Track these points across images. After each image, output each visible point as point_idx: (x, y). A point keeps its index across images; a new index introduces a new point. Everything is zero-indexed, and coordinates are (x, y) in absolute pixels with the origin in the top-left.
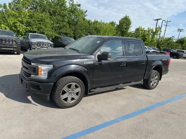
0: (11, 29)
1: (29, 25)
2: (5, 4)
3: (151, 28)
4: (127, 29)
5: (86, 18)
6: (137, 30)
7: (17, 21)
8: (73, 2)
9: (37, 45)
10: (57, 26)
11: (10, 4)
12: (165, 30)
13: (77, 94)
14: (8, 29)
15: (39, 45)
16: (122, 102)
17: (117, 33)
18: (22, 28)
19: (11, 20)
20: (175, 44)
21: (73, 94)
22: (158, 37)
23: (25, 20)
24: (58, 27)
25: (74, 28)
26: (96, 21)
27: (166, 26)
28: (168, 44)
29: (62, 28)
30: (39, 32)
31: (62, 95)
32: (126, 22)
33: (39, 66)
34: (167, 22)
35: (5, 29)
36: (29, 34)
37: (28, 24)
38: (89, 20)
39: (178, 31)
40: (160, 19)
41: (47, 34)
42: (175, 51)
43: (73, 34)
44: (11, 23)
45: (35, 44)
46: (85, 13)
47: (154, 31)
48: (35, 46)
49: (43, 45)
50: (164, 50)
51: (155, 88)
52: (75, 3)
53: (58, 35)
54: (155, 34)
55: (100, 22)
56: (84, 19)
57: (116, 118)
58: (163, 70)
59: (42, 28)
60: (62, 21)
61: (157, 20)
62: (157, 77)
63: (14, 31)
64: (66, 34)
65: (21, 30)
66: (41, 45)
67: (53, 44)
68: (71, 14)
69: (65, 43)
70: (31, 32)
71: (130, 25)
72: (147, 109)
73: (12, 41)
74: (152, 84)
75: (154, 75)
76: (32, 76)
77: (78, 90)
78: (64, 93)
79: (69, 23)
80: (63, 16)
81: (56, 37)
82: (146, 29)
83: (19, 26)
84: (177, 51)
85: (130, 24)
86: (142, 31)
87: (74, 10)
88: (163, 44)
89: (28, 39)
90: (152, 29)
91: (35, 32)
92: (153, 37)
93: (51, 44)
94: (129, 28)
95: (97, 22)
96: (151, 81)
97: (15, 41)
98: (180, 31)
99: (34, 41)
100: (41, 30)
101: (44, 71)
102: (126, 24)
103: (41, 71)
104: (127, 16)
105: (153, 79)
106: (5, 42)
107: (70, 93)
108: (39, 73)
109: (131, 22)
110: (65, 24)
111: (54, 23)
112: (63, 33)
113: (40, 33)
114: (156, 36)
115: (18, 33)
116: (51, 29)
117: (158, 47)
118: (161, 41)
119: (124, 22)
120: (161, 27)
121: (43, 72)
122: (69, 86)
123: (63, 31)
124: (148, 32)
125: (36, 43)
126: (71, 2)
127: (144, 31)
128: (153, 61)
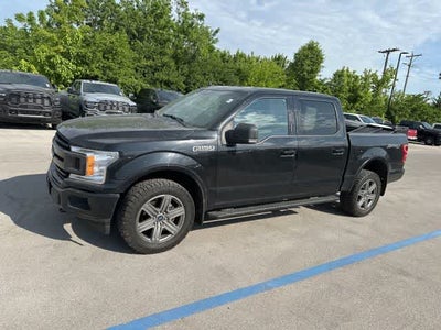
0: (42, 71)
1: (84, 63)
2: (31, 14)
3: (373, 72)
4: (314, 72)
5: (215, 45)
6: (339, 75)
7: (54, 53)
8: (187, 9)
9: (99, 107)
10: (147, 66)
11: (41, 14)
12: (407, 77)
13: (176, 220)
14: (35, 71)
15: (102, 108)
16: (285, 245)
17: (288, 82)
18: (66, 69)
19: (42, 52)
20: (432, 111)
21: (165, 222)
22: (389, 94)
23: (74, 51)
24: (151, 67)
25: (186, 70)
26: (240, 52)
27: (409, 65)
28: (414, 110)
29: (158, 70)
30: (105, 78)
31: (141, 221)
32: (310, 56)
33: (88, 155)
34: (412, 57)
35: (29, 70)
36: (80, 83)
37: (81, 60)
38: (224, 51)
40: (394, 50)
41: (123, 84)
42: (430, 127)
43: (184, 83)
44: (43, 56)
45: (94, 107)
46: (214, 35)
47: (380, 78)
49: (111, 108)
50: (403, 124)
51: (368, 213)
52: (191, 11)
53: (148, 85)
54: (380, 84)
55: (250, 56)
56: (211, 50)
57: (263, 281)
58: (390, 170)
59: (113, 69)
60: (161, 53)
61: (387, 51)
62: (374, 186)
63: (48, 75)
64: (168, 84)
65: (64, 74)
66: (108, 107)
67: (135, 106)
68: (182, 36)
69: (162, 103)
70: (86, 79)
71: (321, 64)
72: (344, 263)
73: (42, 98)
74: (360, 203)
75: (367, 182)
76: (72, 176)
77: (180, 211)
78: (144, 217)
79: (175, 57)
80: (163, 43)
81: (143, 90)
82: (360, 73)
83: (61, 63)
84: (436, 126)
85: (321, 62)
86: (349, 77)
87: (187, 28)
88: (401, 109)
89: (79, 94)
90: (375, 74)
91: (96, 78)
92: (376, 92)
93: (132, 106)
94: (317, 71)
95: (242, 56)
96: (360, 197)
97: (48, 98)
99: (92, 98)
100: (111, 74)
101: (98, 165)
102: (311, 61)
103: (92, 165)
104: (313, 42)
105: (365, 192)
106: (27, 101)
107: (160, 218)
108: (88, 169)
109: (324, 57)
110: (166, 59)
111: (141, 59)
112: (160, 82)
113: (107, 81)
114: (383, 91)
115: (58, 79)
116: (132, 71)
117: (389, 116)
118: (397, 103)
119: (306, 56)
120: (395, 68)
121: (96, 169)
122: (158, 203)
123: (161, 75)
124: (365, 80)
125: (96, 103)
126: (182, 10)
127: (354, 77)
128: (365, 149)
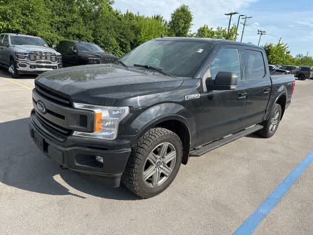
3: (223, 29)
4: (186, 28)
5: (112, 6)
6: (201, 31)
9: (29, 57)
10: (60, 21)
12: (243, 32)
21: (161, 166)
24: (63, 22)
25: (93, 26)
26: (129, 12)
27: (244, 24)
29: (70, 25)
30: (26, 32)
31: (144, 171)
32: (182, 18)
34: (246, 18)
36: (7, 36)
38: (117, 11)
39: (258, 34)
40: (235, 13)
43: (92, 35)
45: (25, 57)
47: (227, 33)
48: (26, 59)
49: (41, 58)
51: (273, 134)
53: (63, 38)
55: (137, 15)
56: (110, 9)
58: (287, 101)
59: (32, 25)
60: (70, 11)
61: (230, 14)
62: (278, 114)
64: (79, 37)
66: (38, 57)
67: (60, 56)
69: (83, 53)
70: (11, 32)
71: (191, 23)
74: (270, 128)
75: (275, 112)
76: (75, 133)
77: (171, 156)
79: (82, 14)
81: (61, 42)
82: (215, 30)
85: (191, 21)
86: (208, 32)
89: (8, 46)
90: (224, 31)
91: (17, 32)
93: (58, 56)
94: (188, 27)
95: (131, 15)
96: (271, 124)
98: (262, 34)
99: (21, 49)
100: (31, 29)
102: (184, 20)
103: (101, 122)
104: (184, 6)
105: (273, 119)
107: (158, 164)
108: (97, 126)
109: (193, 17)
110: (75, 16)
111: (54, 15)
112: (73, 35)
113: (28, 34)
116: (48, 26)
119: (180, 17)
123: (73, 29)
124: (218, 34)
125: (26, 54)
127: (211, 32)
